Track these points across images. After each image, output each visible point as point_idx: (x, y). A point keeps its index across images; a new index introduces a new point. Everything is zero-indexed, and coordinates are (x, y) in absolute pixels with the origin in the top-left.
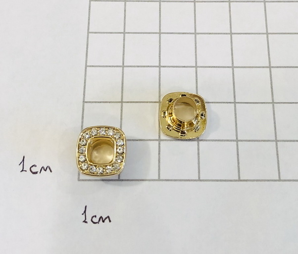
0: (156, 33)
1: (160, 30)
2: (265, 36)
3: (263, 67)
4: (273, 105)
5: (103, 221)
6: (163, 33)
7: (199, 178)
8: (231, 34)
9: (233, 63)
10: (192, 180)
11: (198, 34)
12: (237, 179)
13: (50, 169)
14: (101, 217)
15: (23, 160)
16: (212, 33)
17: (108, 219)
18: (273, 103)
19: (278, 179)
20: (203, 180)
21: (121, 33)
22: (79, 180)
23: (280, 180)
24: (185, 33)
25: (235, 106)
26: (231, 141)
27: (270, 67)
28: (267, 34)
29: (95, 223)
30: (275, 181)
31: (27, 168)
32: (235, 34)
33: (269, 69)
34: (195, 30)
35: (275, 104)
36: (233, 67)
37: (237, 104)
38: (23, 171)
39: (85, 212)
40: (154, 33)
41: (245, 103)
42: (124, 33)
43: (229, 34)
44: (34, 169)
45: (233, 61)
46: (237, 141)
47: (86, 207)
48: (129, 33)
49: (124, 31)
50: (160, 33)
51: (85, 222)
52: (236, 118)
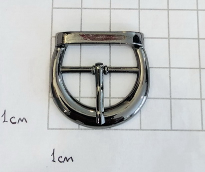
0: (107, 9)
1: (110, 6)
2: (196, 11)
3: (193, 39)
4: (200, 70)
5: (68, 161)
6: (113, 9)
7: (141, 128)
8: (168, 10)
9: (169, 35)
10: (135, 130)
11: (142, 9)
12: (170, 129)
13: (25, 120)
14: (66, 158)
15: (5, 113)
16: (153, 9)
17: (71, 159)
18: (200, 68)
19: (201, 129)
20: (144, 130)
21: (79, 8)
22: (48, 129)
24: (131, 9)
25: (170, 71)
26: (166, 99)
27: (199, 39)
28: (197, 10)
29: (61, 162)
30: (199, 131)
31: (8, 119)
32: (171, 10)
33: (197, 40)
34: (139, 6)
35: (201, 70)
36: (169, 38)
37: (171, 69)
38: (4, 121)
39: (53, 153)
40: (105, 9)
41: (178, 68)
42: (81, 9)
43: (166, 10)
44: (13, 121)
45: (169, 33)
46: (171, 99)
47: (54, 150)
48: (85, 8)
49: (82, 7)
50: (110, 9)
51: (54, 161)
52: (170, 80)
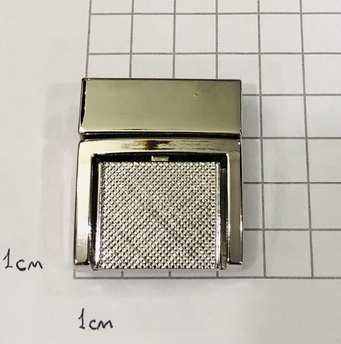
2: (302, 97)
4: (309, 186)
5: (104, 327)
7: (217, 275)
8: (261, 95)
10: (208, 278)
12: (262, 275)
13: (40, 264)
14: (101, 322)
17: (108, 325)
18: (308, 183)
19: (310, 276)
20: (222, 278)
22: (75, 278)
23: (312, 278)
25: (263, 187)
27: (306, 138)
28: (305, 95)
29: (94, 329)
31: (13, 263)
32: (265, 95)
33: (304, 140)
35: (311, 185)
36: (261, 138)
37: (265, 185)
38: (7, 267)
39: (82, 316)
43: (257, 95)
44: (21, 265)
46: (264, 229)
47: (83, 310)
51: (82, 327)
